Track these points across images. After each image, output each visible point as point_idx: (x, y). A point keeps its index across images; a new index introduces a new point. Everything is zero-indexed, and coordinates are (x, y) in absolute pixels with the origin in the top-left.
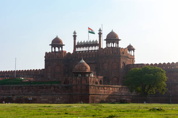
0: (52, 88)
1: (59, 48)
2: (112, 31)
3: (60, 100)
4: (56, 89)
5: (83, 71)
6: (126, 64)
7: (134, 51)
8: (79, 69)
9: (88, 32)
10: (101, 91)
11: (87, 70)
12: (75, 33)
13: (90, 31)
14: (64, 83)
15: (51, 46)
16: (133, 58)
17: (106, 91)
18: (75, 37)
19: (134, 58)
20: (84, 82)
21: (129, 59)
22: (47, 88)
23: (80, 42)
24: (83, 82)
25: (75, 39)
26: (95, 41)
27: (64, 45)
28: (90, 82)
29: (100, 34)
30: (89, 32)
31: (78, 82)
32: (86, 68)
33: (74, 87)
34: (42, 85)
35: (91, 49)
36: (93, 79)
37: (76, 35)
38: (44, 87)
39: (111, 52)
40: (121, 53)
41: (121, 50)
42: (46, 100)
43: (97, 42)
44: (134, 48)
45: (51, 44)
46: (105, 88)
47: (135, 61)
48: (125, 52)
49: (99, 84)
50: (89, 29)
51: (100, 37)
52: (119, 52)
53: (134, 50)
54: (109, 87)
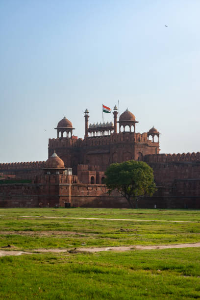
0: (23, 188)
1: (68, 133)
2: (127, 110)
3: (30, 203)
4: (27, 189)
5: (54, 167)
6: (144, 155)
7: (158, 137)
8: (49, 165)
9: (102, 110)
10: (82, 191)
11: (58, 166)
12: (86, 112)
13: (106, 109)
14: (35, 183)
15: (57, 130)
16: (156, 146)
17: (90, 191)
18: (87, 117)
19: (158, 145)
20: (53, 181)
21: (149, 148)
22: (18, 188)
23: (92, 124)
24: (51, 181)
25: (87, 121)
26: (109, 123)
27: (74, 129)
28: (60, 182)
29: (115, 114)
30: (104, 111)
31: (45, 182)
32: (58, 164)
33: (42, 188)
34: (12, 184)
35: (106, 133)
36: (66, 177)
37: (89, 114)
38: (15, 187)
39: (122, 139)
40: (136, 139)
41: (135, 135)
42: (17, 203)
43: (112, 124)
44: (159, 132)
45: (56, 127)
46: (89, 188)
47: (160, 150)
48: (143, 139)
49: (79, 183)
50: (104, 106)
51: (115, 117)
52: (133, 139)
53: (158, 135)
54: (96, 187)
